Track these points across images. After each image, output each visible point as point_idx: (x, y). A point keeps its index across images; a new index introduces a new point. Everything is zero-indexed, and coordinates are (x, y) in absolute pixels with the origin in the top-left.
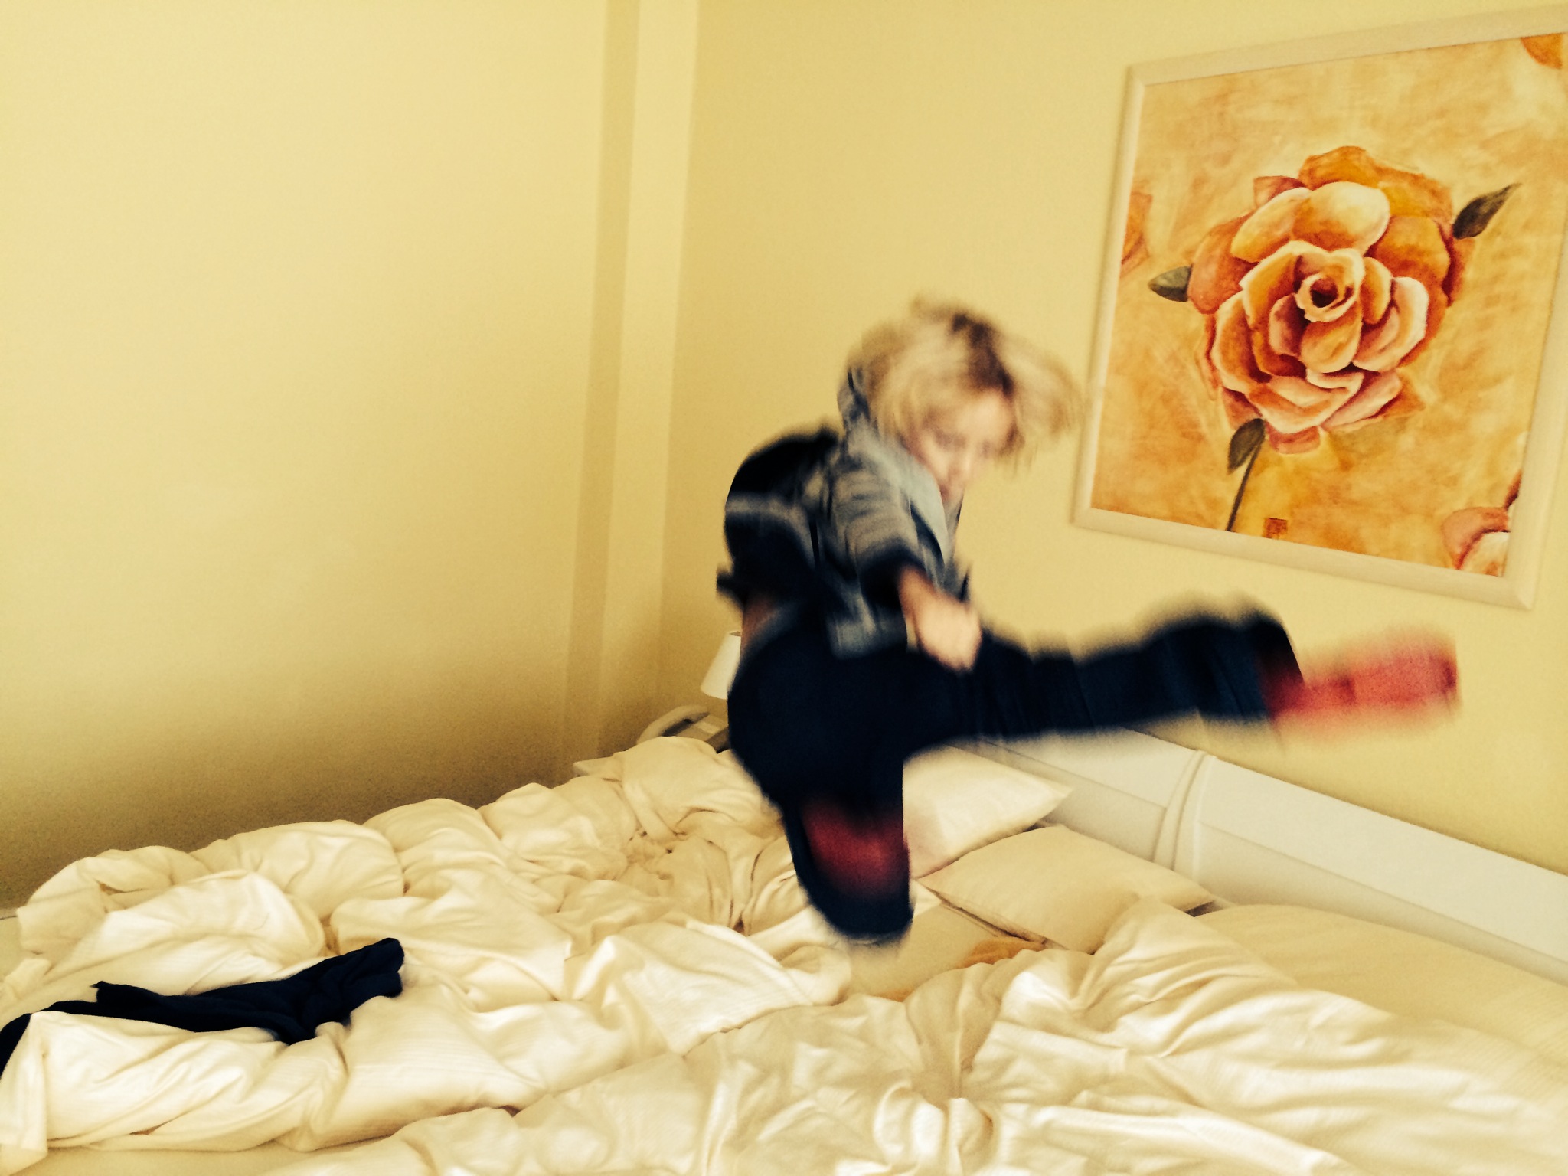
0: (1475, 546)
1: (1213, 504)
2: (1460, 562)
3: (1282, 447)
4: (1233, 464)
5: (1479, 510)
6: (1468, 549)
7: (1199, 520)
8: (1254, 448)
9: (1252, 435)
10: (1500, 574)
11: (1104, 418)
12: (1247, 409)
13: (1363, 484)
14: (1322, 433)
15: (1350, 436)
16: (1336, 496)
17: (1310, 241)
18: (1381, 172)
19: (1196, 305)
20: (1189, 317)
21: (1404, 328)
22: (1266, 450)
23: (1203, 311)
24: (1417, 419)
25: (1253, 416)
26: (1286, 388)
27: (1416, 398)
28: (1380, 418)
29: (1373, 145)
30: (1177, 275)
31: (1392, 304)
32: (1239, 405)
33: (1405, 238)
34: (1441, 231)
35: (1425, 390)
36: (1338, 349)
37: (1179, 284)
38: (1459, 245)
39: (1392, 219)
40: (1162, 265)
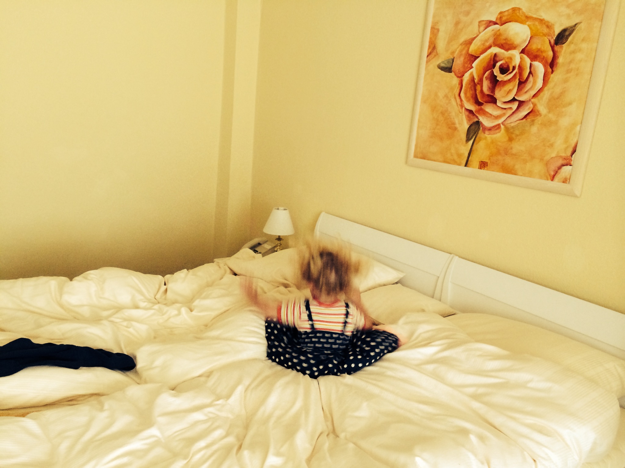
0: (559, 171)
1: (460, 156)
2: (553, 178)
3: (487, 132)
4: (468, 140)
5: (561, 157)
6: (556, 173)
7: (454, 162)
8: (476, 132)
9: (475, 128)
10: (568, 183)
11: (419, 121)
12: (474, 117)
13: (518, 147)
14: (502, 126)
15: (513, 127)
16: (507, 152)
17: (500, 47)
18: (528, 18)
19: (455, 75)
20: (452, 79)
21: (535, 82)
22: (481, 134)
23: (458, 77)
24: (539, 120)
25: (476, 120)
26: (489, 108)
27: (538, 111)
28: (524, 120)
29: (525, 7)
30: (448, 62)
31: (530, 73)
32: (471, 115)
33: (536, 45)
34: (550, 42)
35: (542, 108)
36: (510, 91)
37: (449, 65)
38: (557, 48)
39: (531, 37)
40: (442, 58)
